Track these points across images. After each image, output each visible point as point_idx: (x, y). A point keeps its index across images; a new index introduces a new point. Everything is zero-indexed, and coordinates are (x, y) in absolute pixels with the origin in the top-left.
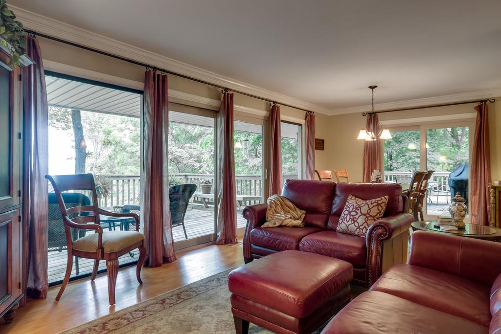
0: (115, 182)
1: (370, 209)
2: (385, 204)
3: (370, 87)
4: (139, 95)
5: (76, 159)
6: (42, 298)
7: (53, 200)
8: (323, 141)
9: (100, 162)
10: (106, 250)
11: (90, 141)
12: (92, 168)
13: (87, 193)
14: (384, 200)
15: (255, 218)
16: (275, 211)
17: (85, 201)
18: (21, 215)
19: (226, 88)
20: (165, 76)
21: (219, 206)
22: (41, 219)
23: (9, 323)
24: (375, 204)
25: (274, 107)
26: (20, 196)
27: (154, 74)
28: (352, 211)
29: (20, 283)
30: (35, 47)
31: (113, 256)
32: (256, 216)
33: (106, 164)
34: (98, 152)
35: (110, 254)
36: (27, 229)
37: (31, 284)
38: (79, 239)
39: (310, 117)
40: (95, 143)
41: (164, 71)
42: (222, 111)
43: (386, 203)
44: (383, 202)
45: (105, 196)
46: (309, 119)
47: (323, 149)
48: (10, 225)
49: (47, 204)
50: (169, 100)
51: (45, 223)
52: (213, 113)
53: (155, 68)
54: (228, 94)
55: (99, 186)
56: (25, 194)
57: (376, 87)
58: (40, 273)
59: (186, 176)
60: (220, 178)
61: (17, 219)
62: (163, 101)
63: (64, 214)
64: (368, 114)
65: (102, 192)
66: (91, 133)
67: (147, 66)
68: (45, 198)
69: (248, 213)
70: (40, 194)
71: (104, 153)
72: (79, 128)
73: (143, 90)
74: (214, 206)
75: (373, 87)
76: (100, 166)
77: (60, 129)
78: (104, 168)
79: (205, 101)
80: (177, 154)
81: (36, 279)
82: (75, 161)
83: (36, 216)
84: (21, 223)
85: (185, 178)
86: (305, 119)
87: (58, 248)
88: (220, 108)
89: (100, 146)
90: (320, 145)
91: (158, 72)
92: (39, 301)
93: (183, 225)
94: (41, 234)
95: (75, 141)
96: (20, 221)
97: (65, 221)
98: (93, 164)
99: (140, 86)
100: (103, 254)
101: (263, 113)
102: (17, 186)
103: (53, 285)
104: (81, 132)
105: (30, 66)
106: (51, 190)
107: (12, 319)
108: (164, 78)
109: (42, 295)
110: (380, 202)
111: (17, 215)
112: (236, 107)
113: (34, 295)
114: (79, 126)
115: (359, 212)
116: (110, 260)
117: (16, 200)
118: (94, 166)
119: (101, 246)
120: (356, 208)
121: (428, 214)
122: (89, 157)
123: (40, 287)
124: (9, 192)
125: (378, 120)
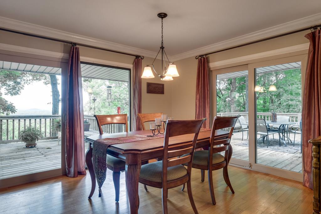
3: (160, 16)
8: (163, 85)
39: (137, 61)
46: (137, 63)
47: (162, 92)
57: (165, 15)
64: (200, 57)
75: (162, 16)
125: (208, 62)
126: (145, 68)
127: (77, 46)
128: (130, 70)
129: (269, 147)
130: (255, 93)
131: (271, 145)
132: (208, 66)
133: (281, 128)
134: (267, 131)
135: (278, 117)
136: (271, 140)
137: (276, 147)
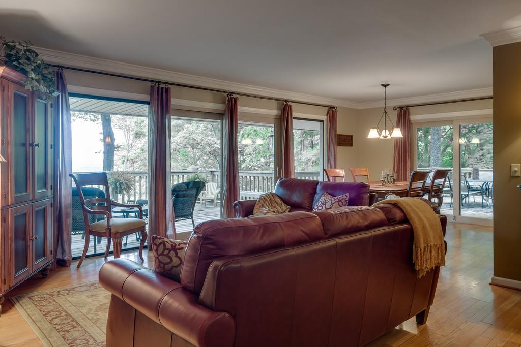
0: (137, 178)
1: (332, 204)
2: (346, 201)
3: (383, 85)
4: (147, 105)
5: (104, 153)
6: (68, 266)
7: (76, 193)
8: (352, 137)
9: (132, 155)
10: (113, 231)
11: (121, 131)
12: (124, 161)
13: (102, 188)
14: (345, 197)
15: (243, 211)
16: (263, 206)
17: (101, 194)
18: (53, 202)
19: (230, 93)
20: (168, 88)
21: (223, 202)
22: (66, 207)
23: (45, 278)
24: (337, 200)
25: (286, 106)
26: (52, 189)
27: (158, 88)
28: (320, 206)
29: (52, 251)
30: (61, 78)
31: (118, 235)
32: (244, 210)
33: (138, 156)
34: (130, 144)
35: (116, 233)
36: (57, 214)
37: (59, 256)
38: (96, 222)
39: (332, 112)
40: (126, 133)
41: (167, 83)
42: (227, 114)
43: (347, 199)
44: (343, 199)
45: (128, 192)
46: (331, 115)
47: (351, 145)
48: (46, 209)
49: (71, 196)
50: (172, 107)
51: (70, 210)
52: (218, 115)
53: (159, 82)
54: (232, 98)
55: (121, 182)
56: (55, 188)
57: (388, 85)
58: (66, 248)
59: (212, 172)
60: (225, 176)
61: (50, 205)
62: (166, 109)
63: (83, 204)
64: (399, 108)
65: (124, 188)
66: (122, 122)
67: (152, 81)
68: (70, 192)
69: (237, 207)
70: (66, 189)
71: (136, 144)
72: (107, 120)
73: (149, 101)
74: (220, 201)
75: (385, 86)
76: (132, 159)
77: (89, 120)
78: (137, 162)
79: (210, 106)
80: (216, 146)
81: (63, 251)
82: (103, 155)
83: (63, 205)
84: (53, 208)
85: (212, 174)
86: (327, 115)
87: (82, 232)
88: (225, 111)
89: (131, 137)
90: (346, 141)
91: (163, 86)
92: (65, 268)
93: (192, 218)
94: (67, 217)
95: (104, 133)
96: (52, 207)
97: (84, 210)
98: (125, 157)
99: (147, 98)
100: (110, 233)
101: (274, 112)
102: (50, 183)
103: (75, 259)
104: (110, 125)
105: (58, 96)
106: (74, 186)
107: (47, 275)
108: (167, 90)
109: (68, 264)
110: (341, 199)
111: (50, 202)
112: (241, 109)
113: (62, 264)
114: (107, 118)
115: (324, 207)
116: (115, 238)
117: (50, 192)
118: (126, 159)
119: (109, 228)
120: (323, 204)
121: (462, 215)
122: (118, 150)
123: (66, 258)
124: (45, 186)
125: (409, 115)
126: (371, 130)
127: (290, 103)
128: (322, 121)
129: (469, 209)
130: (460, 144)
131: (472, 207)
132: (409, 119)
133: (484, 187)
134: (467, 190)
135: (480, 173)
136: (472, 203)
137: (478, 209)
